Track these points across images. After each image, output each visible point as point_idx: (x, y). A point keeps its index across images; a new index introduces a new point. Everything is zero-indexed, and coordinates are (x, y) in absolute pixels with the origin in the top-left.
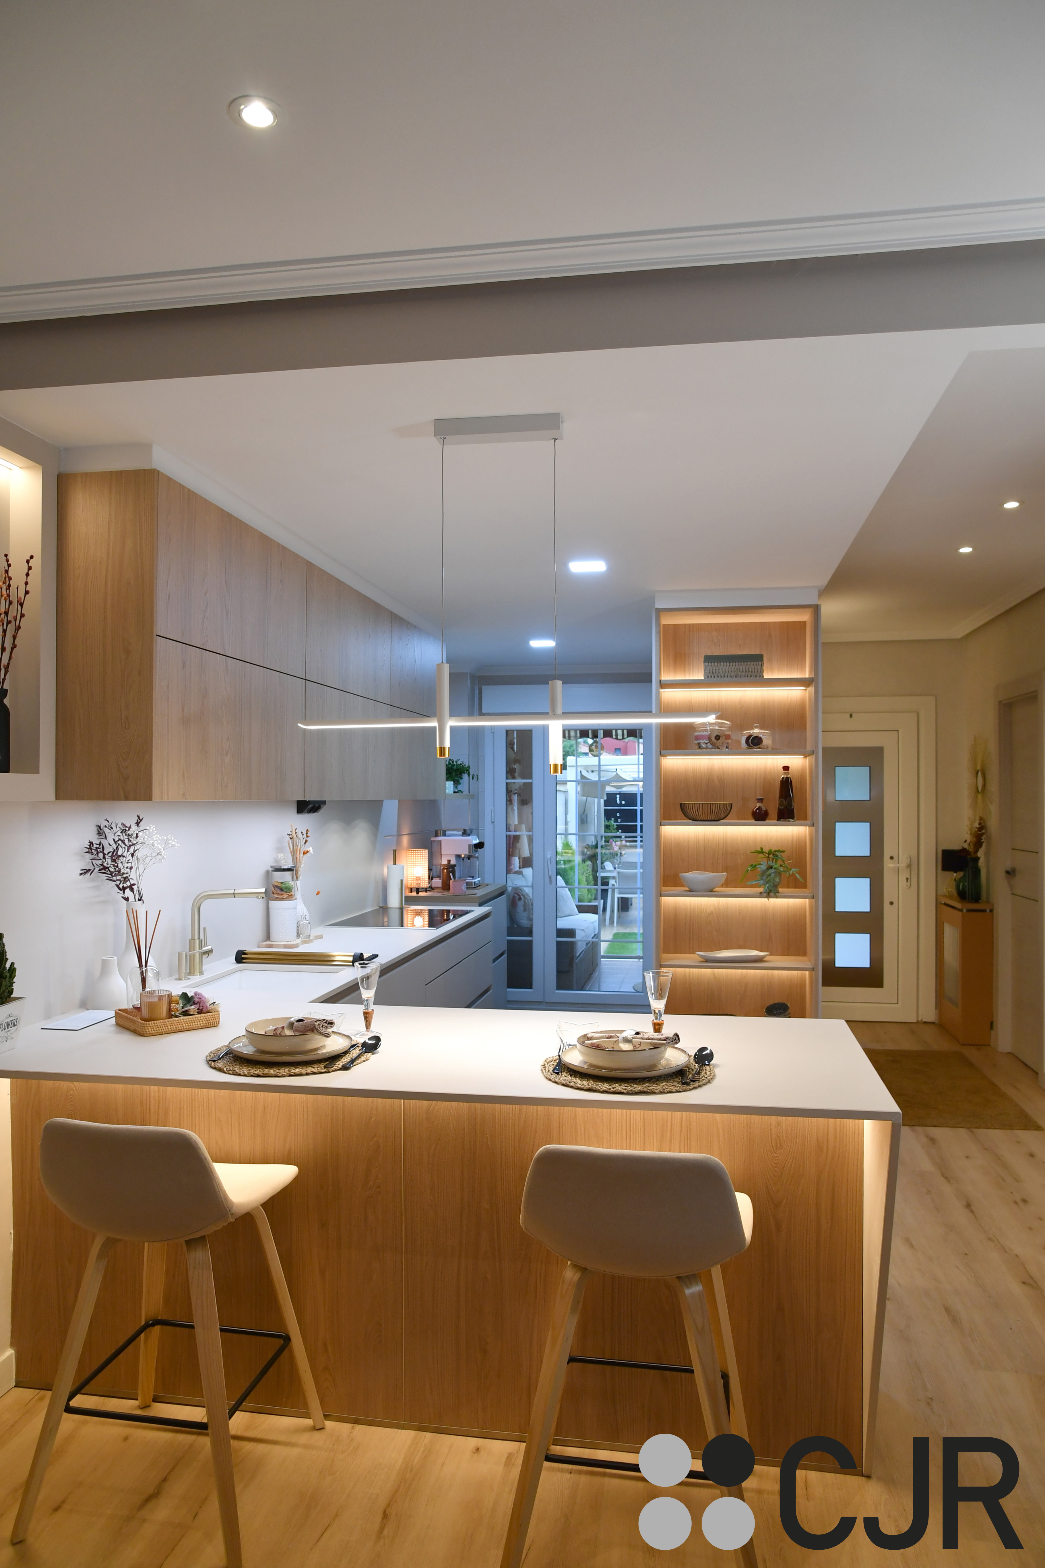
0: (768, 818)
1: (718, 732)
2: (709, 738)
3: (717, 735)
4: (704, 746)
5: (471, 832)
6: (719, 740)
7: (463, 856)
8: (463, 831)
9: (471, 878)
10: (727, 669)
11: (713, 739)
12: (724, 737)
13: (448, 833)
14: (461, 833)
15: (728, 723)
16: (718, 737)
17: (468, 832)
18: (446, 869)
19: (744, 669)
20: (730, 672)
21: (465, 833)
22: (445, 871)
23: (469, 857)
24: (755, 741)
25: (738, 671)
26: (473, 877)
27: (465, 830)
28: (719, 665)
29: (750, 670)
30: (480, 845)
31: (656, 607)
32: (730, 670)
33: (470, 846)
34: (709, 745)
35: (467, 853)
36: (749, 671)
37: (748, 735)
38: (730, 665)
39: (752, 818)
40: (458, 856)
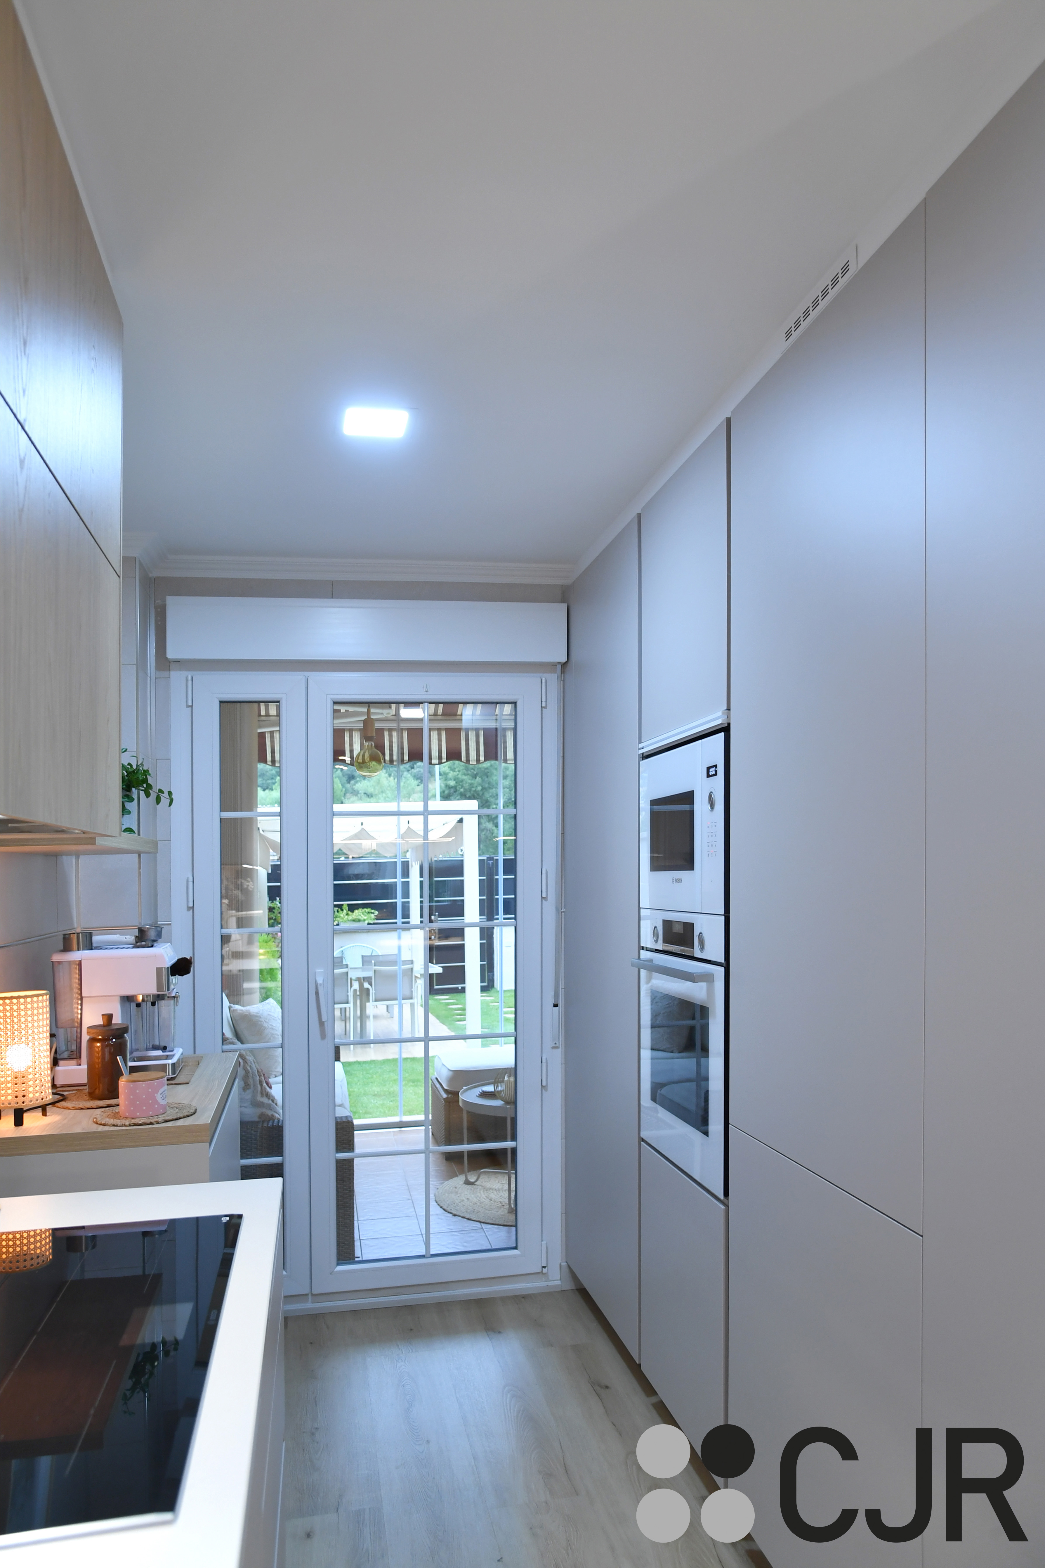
5: (159, 935)
7: (140, 998)
8: (136, 933)
9: (159, 1053)
13: (96, 939)
14: (131, 939)
17: (152, 934)
18: (99, 1041)
21: (143, 939)
22: (98, 1044)
23: (156, 1000)
26: (164, 1049)
27: (142, 931)
30: (182, 967)
33: (159, 970)
35: (153, 990)
40: (128, 1000)
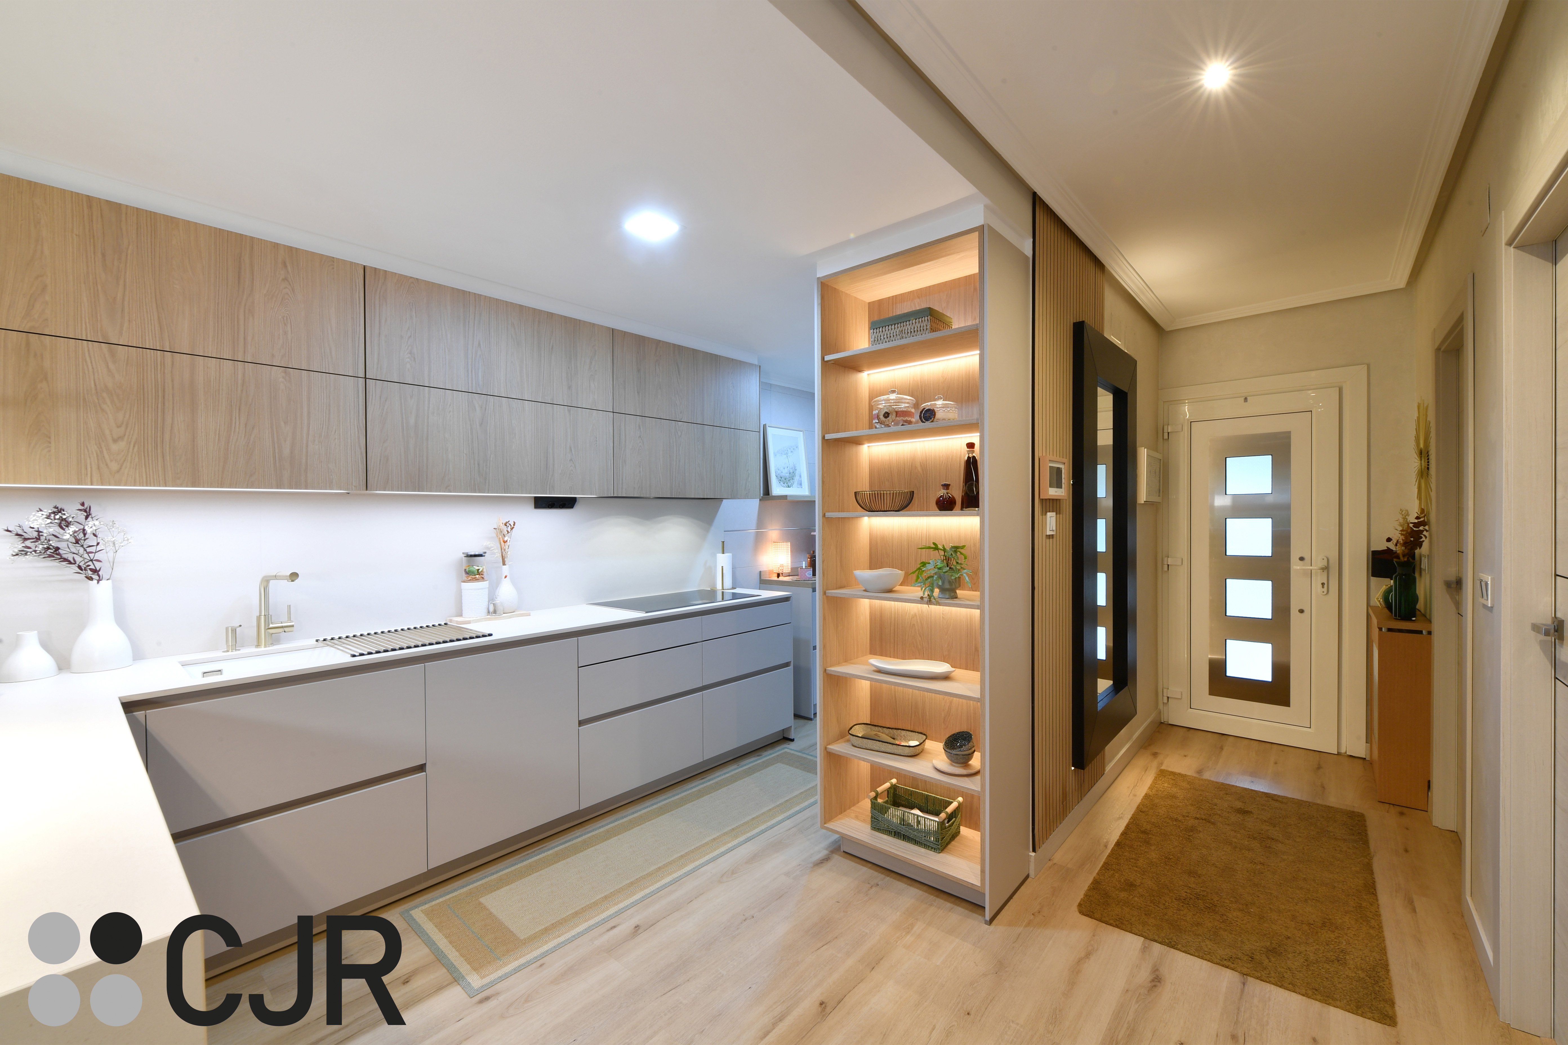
0: (954, 509)
1: (887, 409)
2: (878, 417)
3: (886, 413)
4: (878, 426)
6: (889, 418)
10: (892, 333)
11: (881, 417)
12: (894, 414)
15: (909, 398)
16: (887, 415)
19: (909, 329)
20: (895, 336)
24: (928, 415)
25: (903, 332)
28: (884, 330)
29: (915, 329)
31: (818, 277)
32: (895, 334)
34: (883, 426)
36: (914, 331)
37: (922, 408)
38: (895, 328)
39: (937, 509)
